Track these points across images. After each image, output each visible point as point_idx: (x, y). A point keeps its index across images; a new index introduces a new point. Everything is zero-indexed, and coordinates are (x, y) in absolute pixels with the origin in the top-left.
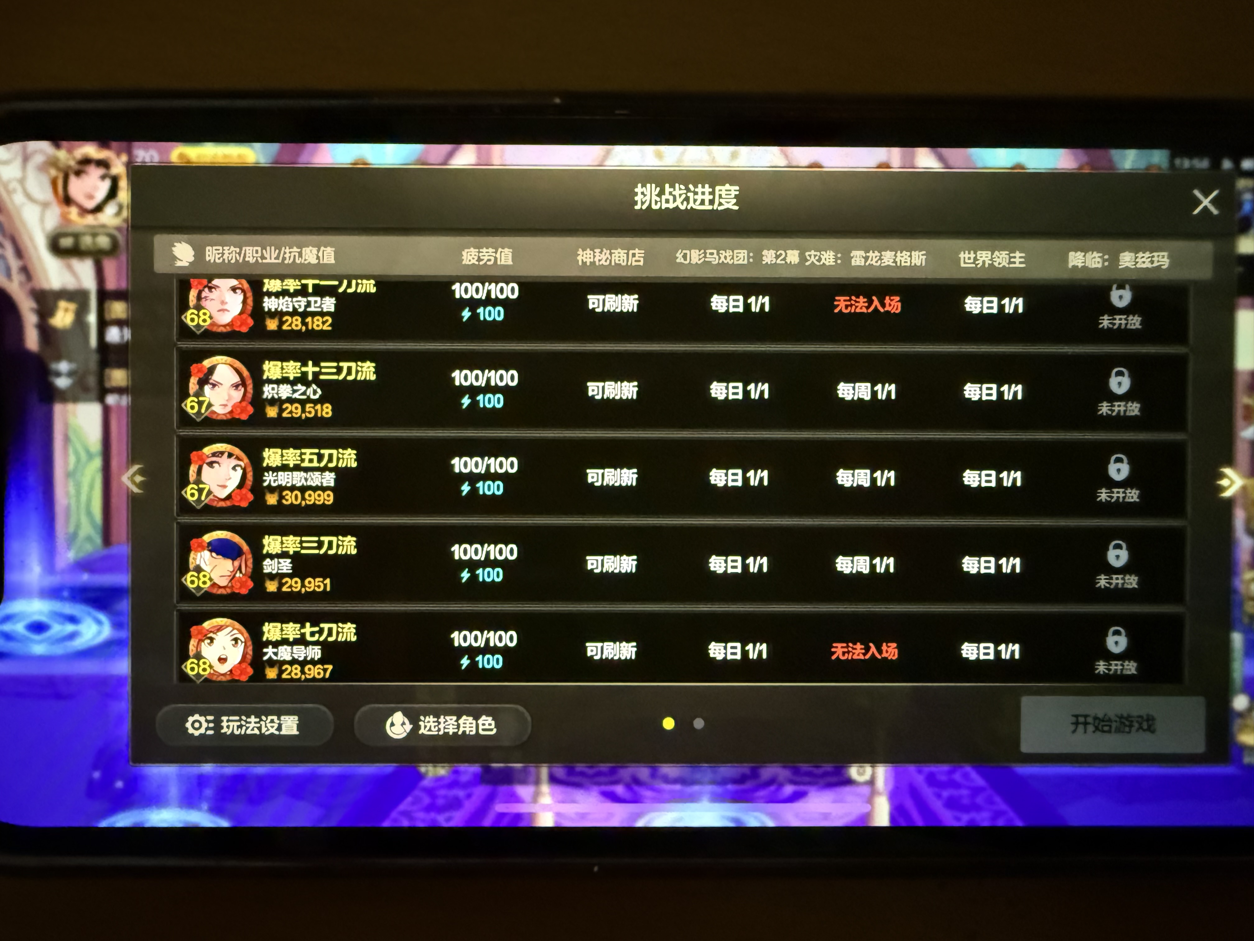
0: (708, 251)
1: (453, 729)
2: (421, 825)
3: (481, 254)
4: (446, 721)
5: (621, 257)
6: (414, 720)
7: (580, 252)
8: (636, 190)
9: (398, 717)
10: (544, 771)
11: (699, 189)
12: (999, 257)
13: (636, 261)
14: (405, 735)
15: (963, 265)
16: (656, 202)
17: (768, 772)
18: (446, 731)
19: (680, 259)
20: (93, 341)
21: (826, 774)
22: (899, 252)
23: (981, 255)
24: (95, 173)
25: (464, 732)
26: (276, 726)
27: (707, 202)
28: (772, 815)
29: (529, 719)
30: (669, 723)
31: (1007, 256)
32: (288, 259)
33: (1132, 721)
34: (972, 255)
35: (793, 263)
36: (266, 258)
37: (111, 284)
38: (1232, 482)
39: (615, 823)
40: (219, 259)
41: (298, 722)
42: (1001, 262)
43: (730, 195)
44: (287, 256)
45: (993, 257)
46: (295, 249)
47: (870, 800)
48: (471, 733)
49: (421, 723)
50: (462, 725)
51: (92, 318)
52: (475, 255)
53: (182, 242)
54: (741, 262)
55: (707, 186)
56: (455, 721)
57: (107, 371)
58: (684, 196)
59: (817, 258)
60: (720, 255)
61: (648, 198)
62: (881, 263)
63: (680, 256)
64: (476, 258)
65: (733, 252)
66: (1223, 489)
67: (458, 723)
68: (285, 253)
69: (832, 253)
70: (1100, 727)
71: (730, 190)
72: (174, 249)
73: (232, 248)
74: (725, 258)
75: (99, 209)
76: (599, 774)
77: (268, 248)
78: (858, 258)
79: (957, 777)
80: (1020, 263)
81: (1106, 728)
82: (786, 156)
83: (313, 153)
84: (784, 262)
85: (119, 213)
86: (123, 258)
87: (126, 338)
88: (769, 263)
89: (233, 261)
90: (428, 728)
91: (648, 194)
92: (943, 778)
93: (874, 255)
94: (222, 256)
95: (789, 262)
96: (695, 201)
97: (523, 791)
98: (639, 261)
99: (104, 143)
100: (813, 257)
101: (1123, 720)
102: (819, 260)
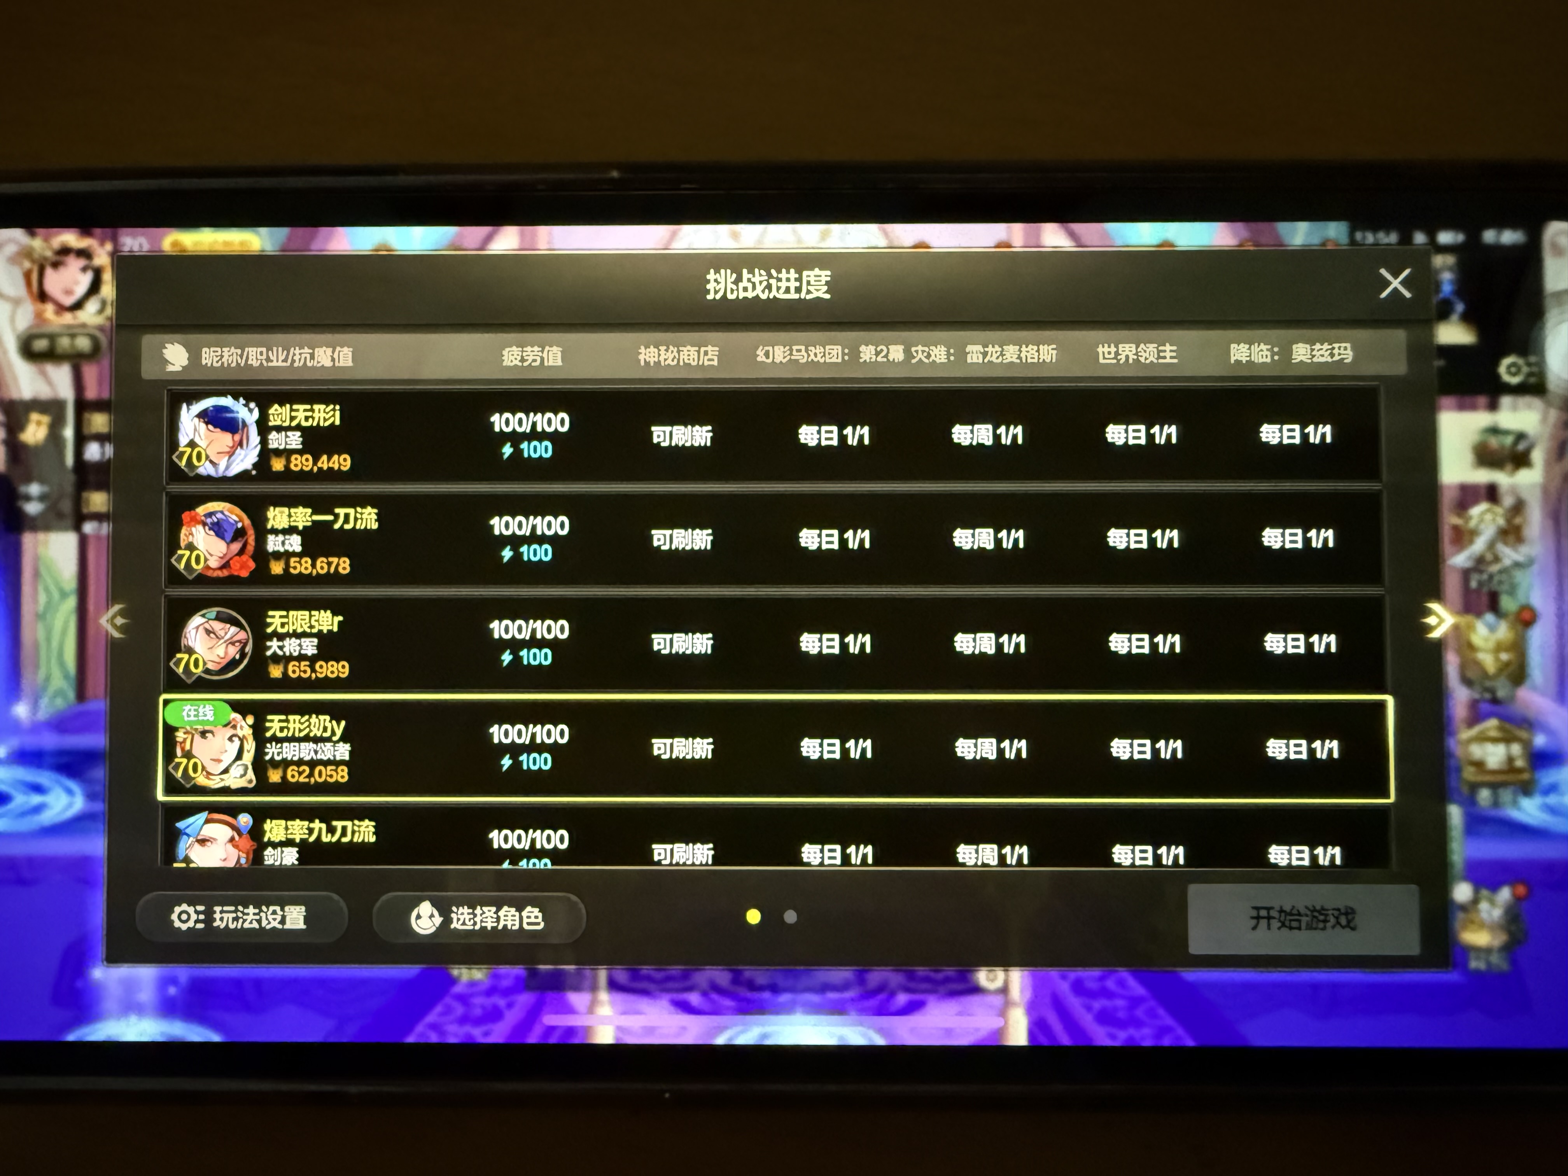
0: (795, 348)
1: (492, 922)
2: (452, 1040)
3: (525, 354)
4: (484, 913)
5: (692, 355)
6: (445, 912)
7: (642, 350)
8: (708, 277)
9: (426, 908)
10: (602, 975)
11: (783, 275)
12: (1145, 351)
13: (709, 360)
14: (433, 929)
15: (1101, 361)
16: (732, 291)
17: (875, 977)
18: (483, 924)
19: (761, 358)
20: (70, 459)
21: (947, 980)
22: (1024, 346)
23: (1124, 349)
24: (74, 264)
25: (505, 926)
26: (279, 918)
27: (792, 290)
28: (881, 1031)
29: (584, 911)
30: (754, 917)
31: (1155, 350)
32: (297, 361)
33: (1326, 915)
34: (1113, 349)
35: (896, 361)
36: (272, 361)
37: (91, 393)
38: (1441, 621)
39: (689, 1039)
40: (217, 362)
41: (305, 914)
42: (1148, 357)
43: (820, 281)
44: (297, 358)
45: (1139, 350)
46: (306, 350)
47: (1002, 1012)
48: (514, 928)
49: (453, 916)
50: (502, 918)
51: (69, 433)
52: (518, 355)
53: (175, 344)
54: (834, 360)
55: (792, 271)
56: (494, 913)
57: (85, 495)
58: (765, 283)
59: (925, 354)
60: (809, 352)
61: (722, 286)
62: (1003, 359)
63: (760, 352)
64: (519, 358)
65: (825, 349)
66: (1429, 628)
67: (497, 915)
68: (294, 355)
69: (943, 348)
70: (1287, 923)
71: (820, 276)
72: (164, 351)
73: (233, 350)
74: (816, 355)
75: (78, 306)
76: (669, 979)
77: (275, 349)
78: (974, 354)
79: (1110, 984)
80: (1171, 357)
81: (1294, 924)
82: (886, 234)
83: (328, 239)
84: (885, 360)
85: (101, 311)
86: (106, 362)
87: (107, 456)
88: (868, 361)
89: (234, 365)
90: (461, 922)
91: (722, 280)
92: (1092, 985)
93: (994, 350)
94: (221, 359)
95: (891, 360)
96: (778, 288)
97: (577, 999)
98: (713, 360)
99: (85, 228)
100: (920, 353)
101: (1316, 914)
102: (929, 356)
